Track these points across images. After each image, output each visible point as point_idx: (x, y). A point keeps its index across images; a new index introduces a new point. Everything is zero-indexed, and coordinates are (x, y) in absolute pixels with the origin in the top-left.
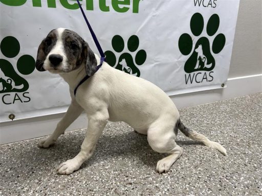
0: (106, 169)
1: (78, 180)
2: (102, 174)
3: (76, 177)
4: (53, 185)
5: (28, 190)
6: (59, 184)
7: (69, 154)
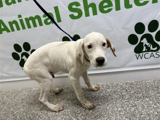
0: (121, 115)
1: (103, 116)
2: (117, 117)
3: (102, 113)
4: (90, 115)
5: (79, 113)
6: (93, 115)
7: (103, 98)
